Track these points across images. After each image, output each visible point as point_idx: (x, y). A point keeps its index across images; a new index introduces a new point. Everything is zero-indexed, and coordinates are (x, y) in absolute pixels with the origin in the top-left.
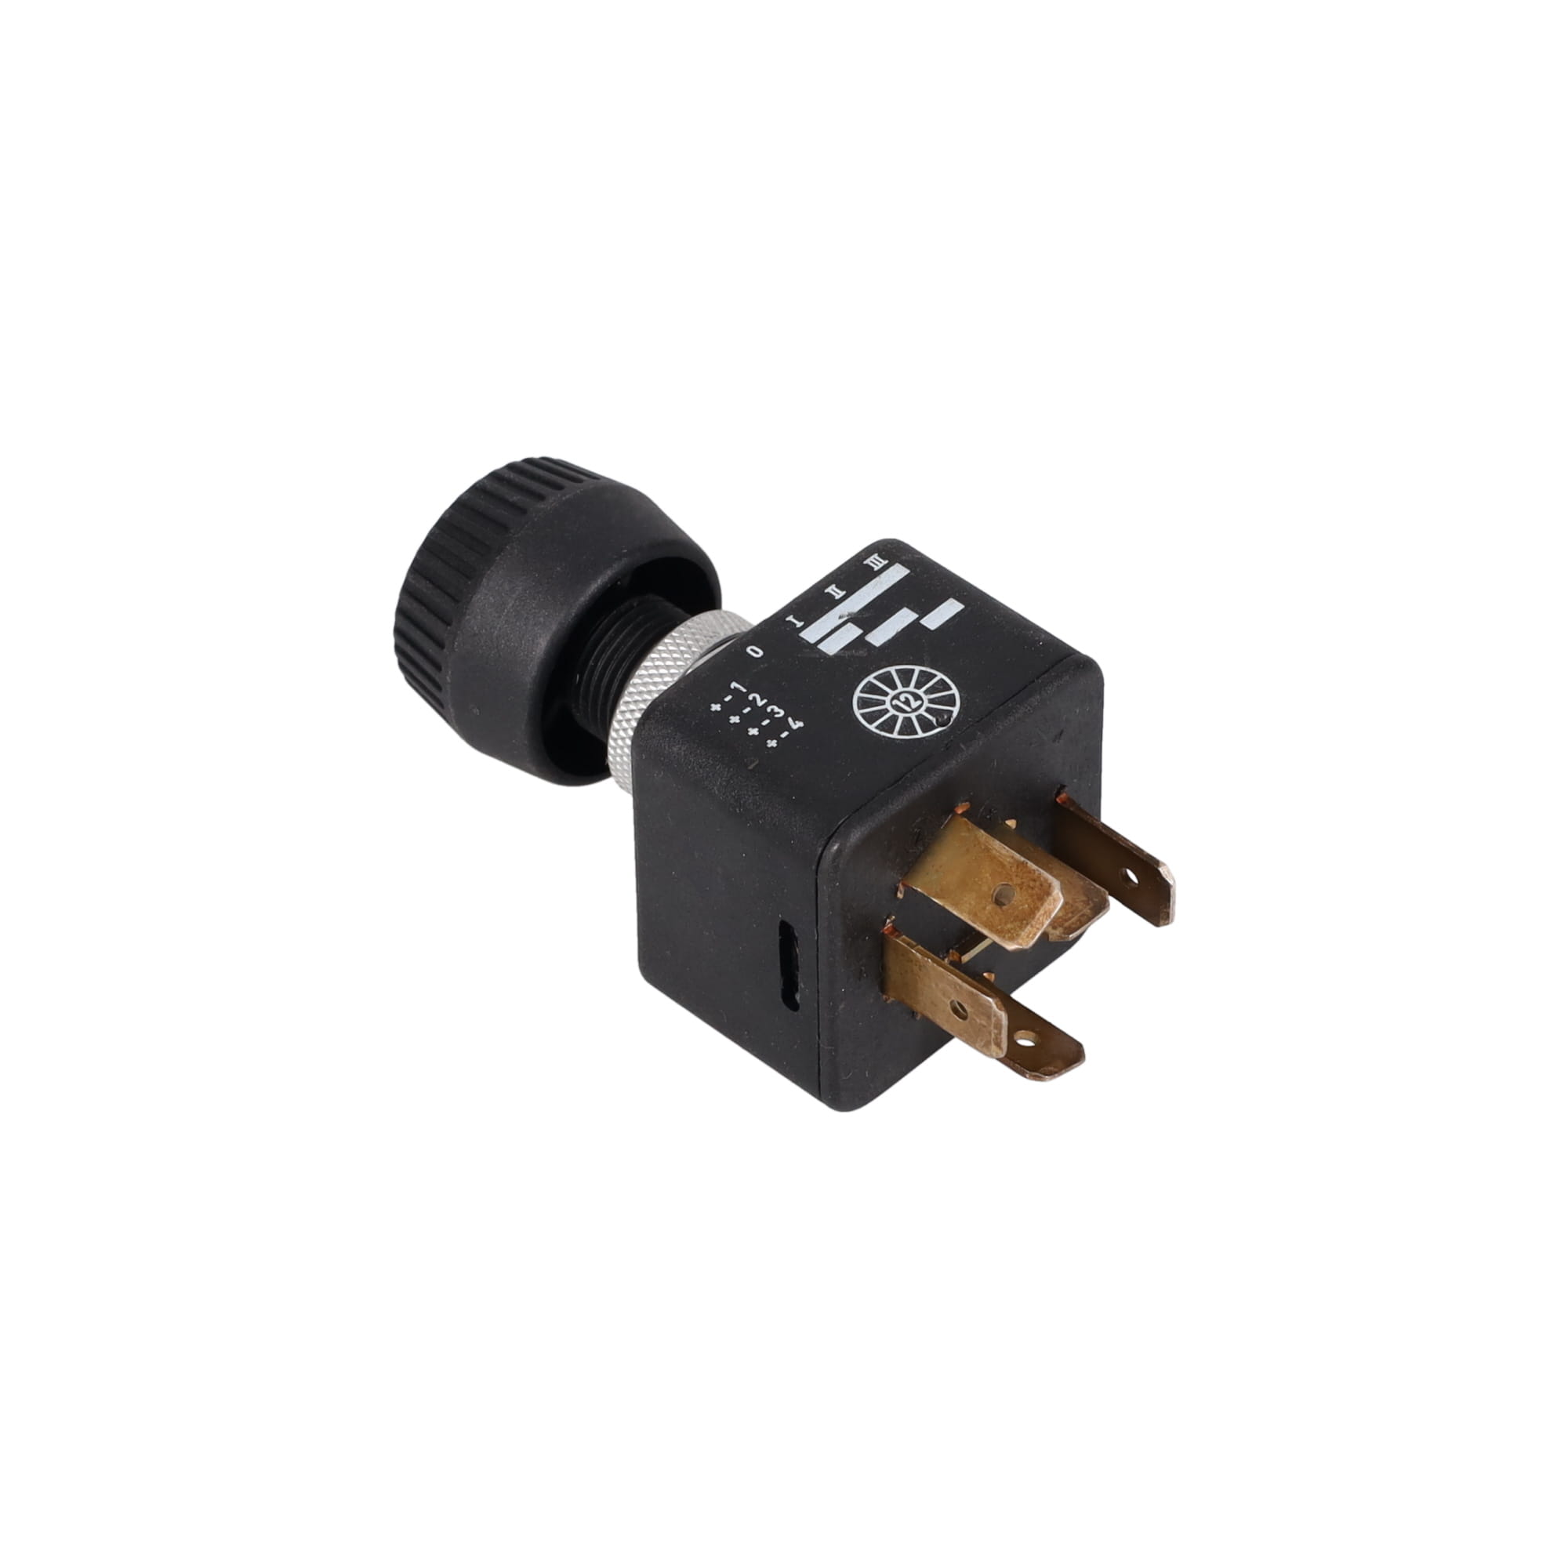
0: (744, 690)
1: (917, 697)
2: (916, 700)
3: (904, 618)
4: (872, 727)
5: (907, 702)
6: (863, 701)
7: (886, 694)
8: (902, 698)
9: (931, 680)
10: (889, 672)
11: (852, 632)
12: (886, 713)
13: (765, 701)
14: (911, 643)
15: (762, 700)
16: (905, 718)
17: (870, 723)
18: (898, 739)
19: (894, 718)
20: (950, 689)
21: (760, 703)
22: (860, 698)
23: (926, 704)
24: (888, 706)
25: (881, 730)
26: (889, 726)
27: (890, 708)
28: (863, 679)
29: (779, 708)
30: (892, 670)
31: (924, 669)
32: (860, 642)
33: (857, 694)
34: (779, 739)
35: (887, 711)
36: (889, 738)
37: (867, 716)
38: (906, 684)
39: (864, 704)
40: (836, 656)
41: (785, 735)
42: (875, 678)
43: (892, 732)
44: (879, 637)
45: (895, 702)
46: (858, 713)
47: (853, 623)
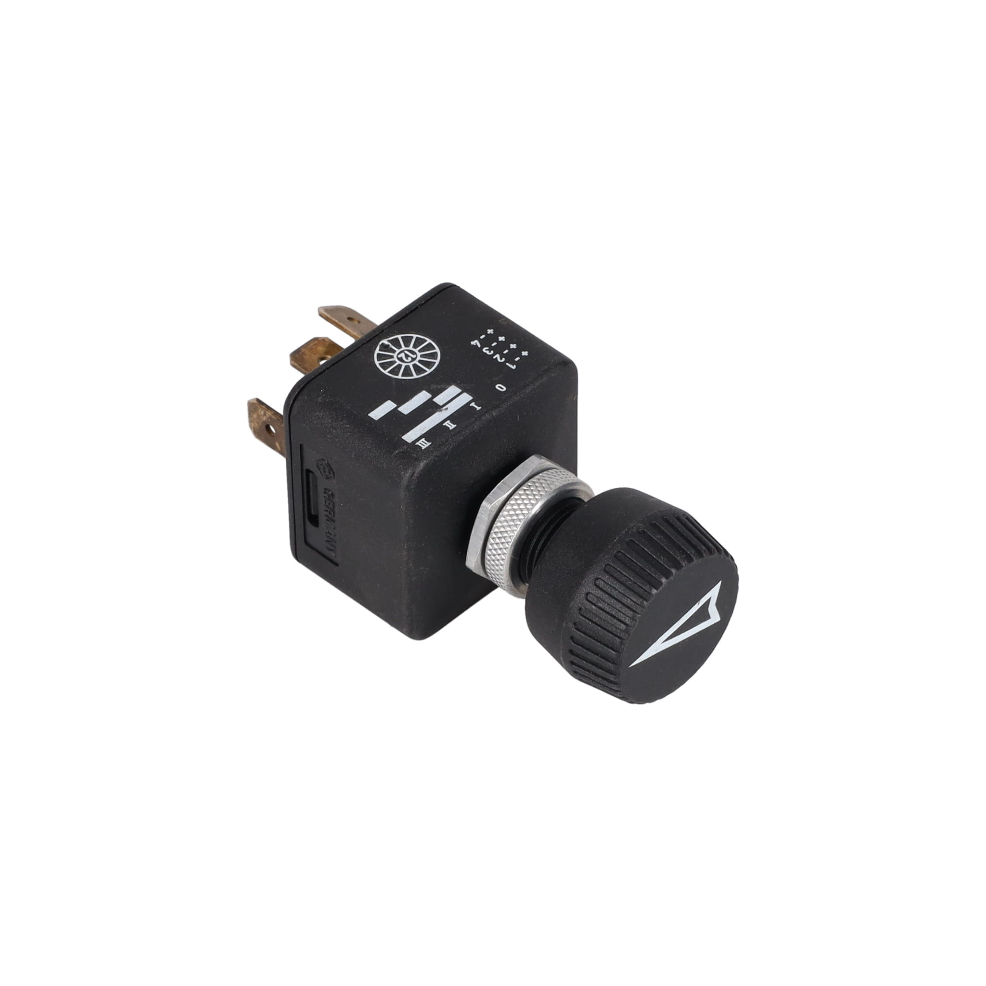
0: (507, 364)
1: (401, 359)
2: (401, 358)
3: (407, 408)
4: (429, 341)
5: (407, 356)
6: (434, 357)
7: (420, 361)
8: (410, 359)
9: (392, 369)
10: (417, 375)
11: (439, 400)
12: (420, 349)
13: (494, 357)
14: (404, 392)
15: (496, 358)
16: (408, 346)
17: (430, 344)
18: (414, 334)
19: (415, 346)
20: (380, 364)
21: (498, 356)
22: (436, 359)
23: (395, 355)
24: (419, 354)
25: (424, 339)
26: (419, 342)
27: (417, 352)
28: (434, 370)
29: (486, 353)
30: (415, 376)
31: (396, 377)
32: (435, 393)
33: (437, 362)
34: (486, 333)
35: (420, 351)
36: (419, 334)
37: (432, 348)
38: (407, 368)
39: (434, 356)
40: (450, 385)
41: (482, 337)
42: (426, 371)
43: (417, 338)
44: (422, 397)
45: (414, 356)
46: (437, 350)
47: (439, 406)
